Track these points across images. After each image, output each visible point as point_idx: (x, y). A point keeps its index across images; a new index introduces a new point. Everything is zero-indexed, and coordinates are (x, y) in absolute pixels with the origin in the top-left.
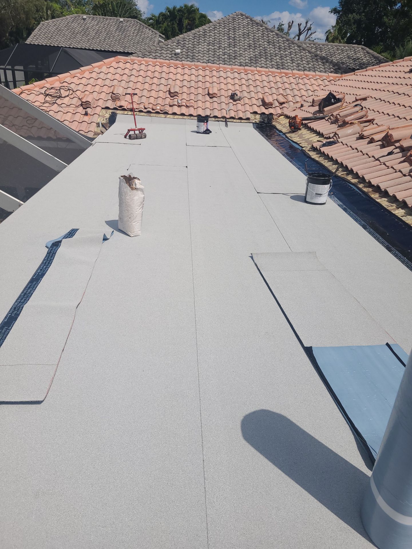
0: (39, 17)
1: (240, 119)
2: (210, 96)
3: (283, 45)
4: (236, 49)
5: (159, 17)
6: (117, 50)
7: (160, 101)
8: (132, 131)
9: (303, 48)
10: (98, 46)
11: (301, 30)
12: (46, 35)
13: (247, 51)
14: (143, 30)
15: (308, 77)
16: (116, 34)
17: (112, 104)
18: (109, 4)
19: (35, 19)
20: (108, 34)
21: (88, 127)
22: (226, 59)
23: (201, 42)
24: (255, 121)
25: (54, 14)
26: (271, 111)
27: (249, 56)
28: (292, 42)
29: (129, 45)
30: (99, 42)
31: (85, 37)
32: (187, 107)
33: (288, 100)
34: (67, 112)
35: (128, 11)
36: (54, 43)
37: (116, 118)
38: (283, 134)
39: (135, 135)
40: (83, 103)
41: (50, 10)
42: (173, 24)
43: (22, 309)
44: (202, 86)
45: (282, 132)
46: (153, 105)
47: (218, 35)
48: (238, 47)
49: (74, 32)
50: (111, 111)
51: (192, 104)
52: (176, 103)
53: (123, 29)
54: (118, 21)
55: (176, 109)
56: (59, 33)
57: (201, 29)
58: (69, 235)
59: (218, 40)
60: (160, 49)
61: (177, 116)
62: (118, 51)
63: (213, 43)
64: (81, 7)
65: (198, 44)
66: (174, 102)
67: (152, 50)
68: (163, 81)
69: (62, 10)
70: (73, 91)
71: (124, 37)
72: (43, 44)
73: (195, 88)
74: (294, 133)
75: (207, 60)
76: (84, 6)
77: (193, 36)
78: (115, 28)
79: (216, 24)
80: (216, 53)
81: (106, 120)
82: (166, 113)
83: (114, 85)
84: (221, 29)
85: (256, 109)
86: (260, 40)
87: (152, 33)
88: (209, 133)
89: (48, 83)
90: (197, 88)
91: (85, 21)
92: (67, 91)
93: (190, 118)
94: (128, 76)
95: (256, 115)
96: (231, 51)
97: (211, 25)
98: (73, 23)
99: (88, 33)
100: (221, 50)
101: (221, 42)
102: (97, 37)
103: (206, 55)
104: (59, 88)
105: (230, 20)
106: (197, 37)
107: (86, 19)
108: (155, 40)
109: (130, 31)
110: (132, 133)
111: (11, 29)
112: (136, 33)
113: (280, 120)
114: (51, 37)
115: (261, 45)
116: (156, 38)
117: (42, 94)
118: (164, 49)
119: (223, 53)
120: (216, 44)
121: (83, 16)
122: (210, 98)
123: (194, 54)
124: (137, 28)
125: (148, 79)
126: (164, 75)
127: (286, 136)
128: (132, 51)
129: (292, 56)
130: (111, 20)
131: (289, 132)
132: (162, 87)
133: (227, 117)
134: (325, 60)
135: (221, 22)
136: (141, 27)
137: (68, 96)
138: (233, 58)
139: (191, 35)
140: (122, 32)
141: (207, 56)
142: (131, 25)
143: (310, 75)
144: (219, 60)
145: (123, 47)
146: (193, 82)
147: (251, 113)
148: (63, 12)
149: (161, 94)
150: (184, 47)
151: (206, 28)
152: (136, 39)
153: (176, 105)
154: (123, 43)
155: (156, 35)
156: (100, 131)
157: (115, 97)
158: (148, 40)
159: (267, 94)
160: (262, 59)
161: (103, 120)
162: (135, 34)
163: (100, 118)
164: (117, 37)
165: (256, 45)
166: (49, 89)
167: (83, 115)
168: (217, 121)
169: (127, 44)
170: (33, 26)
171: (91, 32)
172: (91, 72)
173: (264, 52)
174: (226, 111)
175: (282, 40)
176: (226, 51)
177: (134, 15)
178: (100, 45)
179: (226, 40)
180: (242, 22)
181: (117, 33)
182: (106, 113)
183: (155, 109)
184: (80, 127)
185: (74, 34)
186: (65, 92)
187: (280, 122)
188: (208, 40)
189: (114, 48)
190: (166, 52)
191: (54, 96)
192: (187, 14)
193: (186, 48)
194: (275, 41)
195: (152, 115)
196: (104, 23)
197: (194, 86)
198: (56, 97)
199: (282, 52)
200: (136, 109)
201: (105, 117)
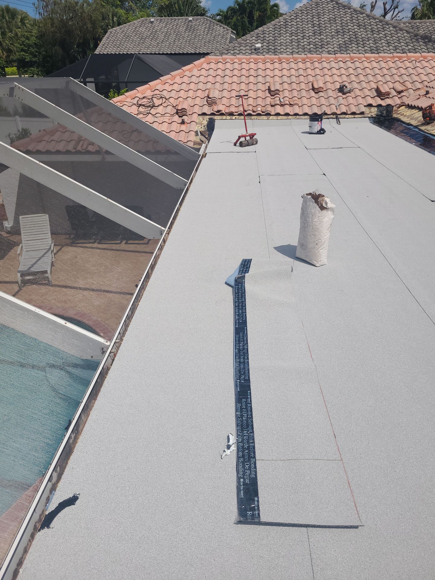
0: (105, 24)
1: (354, 113)
2: (315, 91)
3: (375, 27)
4: (322, 37)
5: (227, 12)
6: (187, 52)
7: (260, 101)
8: (243, 137)
9: (399, 28)
10: (168, 50)
11: (386, 9)
12: (114, 43)
13: (334, 38)
14: (214, 27)
15: (426, 59)
16: (185, 35)
17: (209, 110)
18: (175, 3)
19: (102, 27)
20: (178, 35)
21: (186, 137)
22: (312, 49)
23: (283, 33)
24: (371, 115)
25: (120, 21)
26: (388, 101)
27: (338, 44)
28: (386, 23)
29: (200, 45)
30: (168, 45)
31: (154, 42)
32: (291, 105)
33: (407, 88)
34: (163, 122)
35: (195, 9)
36: (123, 51)
37: (214, 124)
38: (413, 127)
39: (247, 142)
40: (178, 111)
41: (116, 17)
42: (243, 18)
43: (249, 373)
44: (305, 81)
45: (411, 125)
46: (253, 106)
47: (301, 24)
48: (325, 35)
49: (143, 37)
50: (208, 117)
51: (296, 102)
52: (278, 102)
53: (193, 29)
54: (187, 20)
55: (279, 109)
56: (127, 39)
57: (282, 19)
58: (244, 267)
59: (301, 29)
60: (239, 46)
61: (280, 116)
62: (189, 52)
63: (296, 32)
64: (145, 10)
65: (279, 36)
66: (276, 102)
67: (229, 47)
68: (260, 79)
69: (127, 15)
70: (166, 99)
71: (194, 37)
72: (112, 52)
73: (297, 83)
74: (429, 125)
75: (290, 53)
76: (149, 8)
77: (274, 27)
78: (184, 28)
79: (298, 12)
80: (300, 43)
81: (204, 128)
82: (268, 114)
83: (209, 88)
84: (303, 17)
85: (370, 101)
86: (349, 24)
87: (223, 30)
88: (323, 133)
89: (139, 93)
90: (298, 83)
91: (153, 24)
92: (160, 99)
93: (296, 117)
94: (222, 77)
95: (371, 108)
96: (317, 40)
97: (293, 14)
98: (141, 27)
99: (157, 36)
100: (305, 40)
101: (304, 31)
102: (167, 40)
103: (289, 47)
104: (151, 97)
105: (313, 6)
106: (277, 28)
107: (153, 21)
108: (227, 36)
109: (200, 30)
110: (242, 139)
111: (79, 40)
112: (207, 32)
113: (402, 111)
114: (120, 45)
115: (351, 30)
116: (228, 35)
117: (135, 104)
118: (243, 45)
119: (307, 42)
120: (299, 34)
121: (150, 19)
122: (316, 93)
123: (276, 47)
124: (207, 26)
125: (243, 79)
126: (260, 72)
127: (419, 129)
128: (208, 51)
129: (388, 38)
130: (181, 20)
131: (422, 124)
132: (260, 86)
133: (338, 113)
134: (427, 39)
135: (303, 9)
136: (212, 24)
137: (161, 105)
138: (319, 47)
139: (271, 27)
140: (191, 32)
141: (291, 48)
142: (201, 23)
143: (429, 56)
144: (305, 51)
145: (194, 48)
146: (293, 77)
147: (365, 106)
148: (128, 17)
149: (260, 94)
150: (265, 41)
151: (287, 18)
152: (208, 38)
153: (278, 105)
154: (194, 44)
155: (228, 31)
156: (199, 140)
157: (211, 101)
158: (219, 38)
159: (381, 83)
160: (353, 45)
161: (201, 128)
162: (205, 33)
163: (197, 126)
164: (187, 37)
165: (344, 30)
166: (141, 99)
167: (180, 124)
168: (327, 118)
169: (198, 44)
170: (100, 36)
171: (159, 36)
172: (182, 76)
173: (354, 37)
174: (336, 106)
175: (374, 21)
176: (311, 40)
177: (202, 13)
178: (170, 48)
179: (310, 28)
180: (327, 6)
181: (186, 33)
182: (203, 120)
183: (256, 110)
184: (178, 137)
185: (142, 39)
186: (158, 100)
187: (403, 114)
188: (290, 30)
189: (184, 50)
190: (245, 48)
191: (147, 106)
192: (257, 6)
193: (266, 41)
194: (366, 23)
195: (253, 117)
196: (173, 24)
197: (296, 82)
198: (149, 106)
199: (375, 35)
200: (235, 112)
201: (203, 124)
